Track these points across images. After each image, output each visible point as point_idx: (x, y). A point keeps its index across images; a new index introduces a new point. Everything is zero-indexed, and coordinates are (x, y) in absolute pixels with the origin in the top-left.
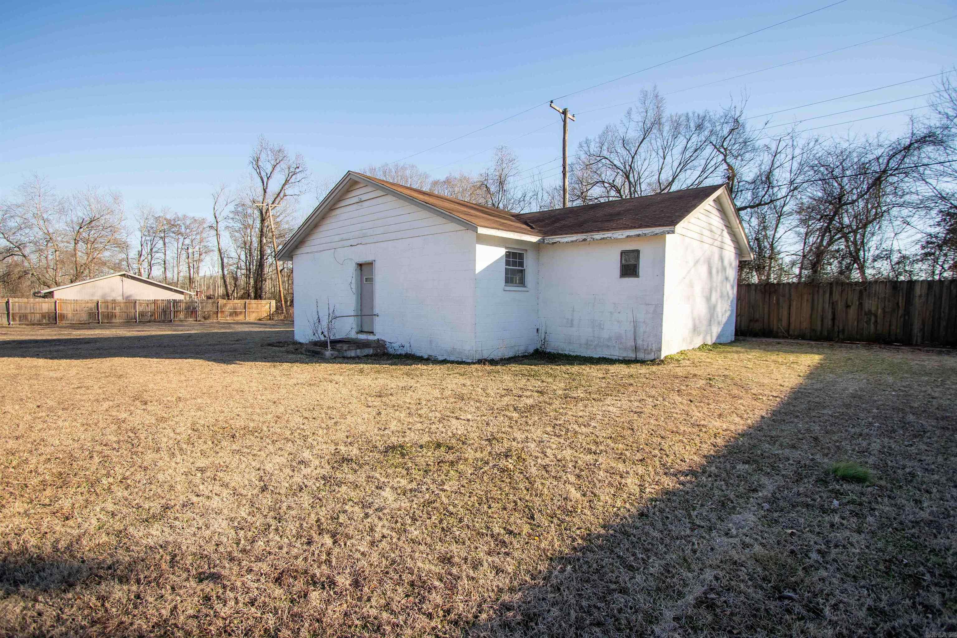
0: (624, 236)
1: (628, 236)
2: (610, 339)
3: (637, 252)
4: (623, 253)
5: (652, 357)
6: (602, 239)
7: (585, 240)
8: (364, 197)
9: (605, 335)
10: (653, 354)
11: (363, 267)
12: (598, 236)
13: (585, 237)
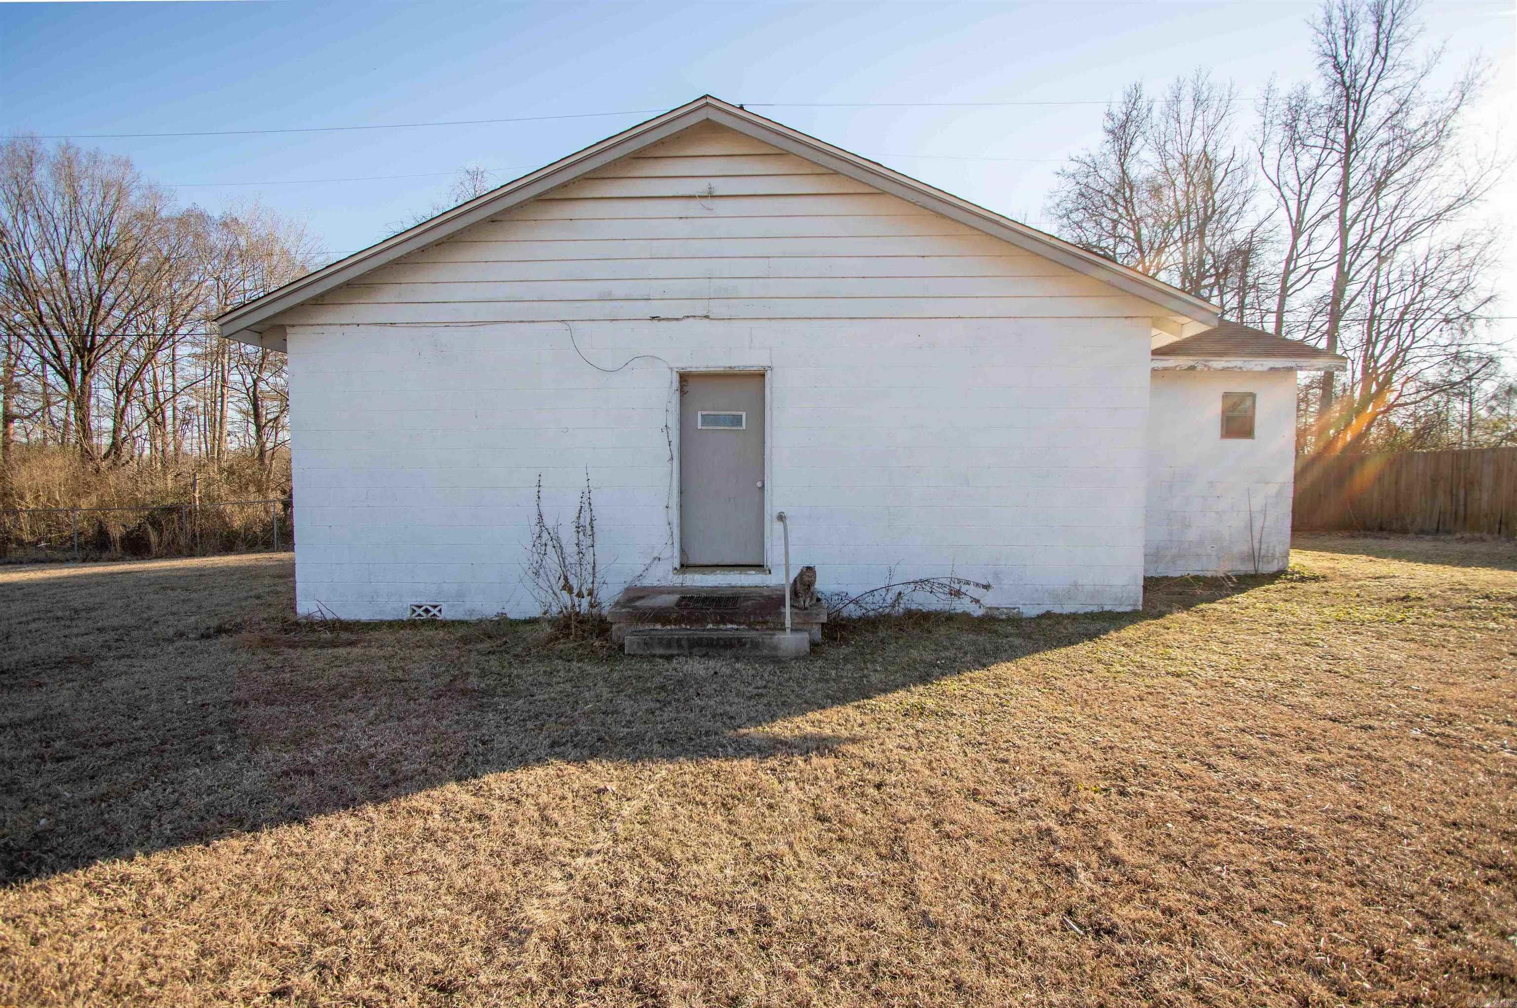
0: (1265, 368)
1: (1272, 369)
2: (1201, 543)
3: (1253, 396)
4: (1226, 395)
5: (1273, 567)
6: (1224, 369)
7: (1192, 368)
8: (722, 187)
9: (1192, 535)
10: (1276, 562)
11: (692, 385)
12: (1218, 363)
13: (1192, 363)
